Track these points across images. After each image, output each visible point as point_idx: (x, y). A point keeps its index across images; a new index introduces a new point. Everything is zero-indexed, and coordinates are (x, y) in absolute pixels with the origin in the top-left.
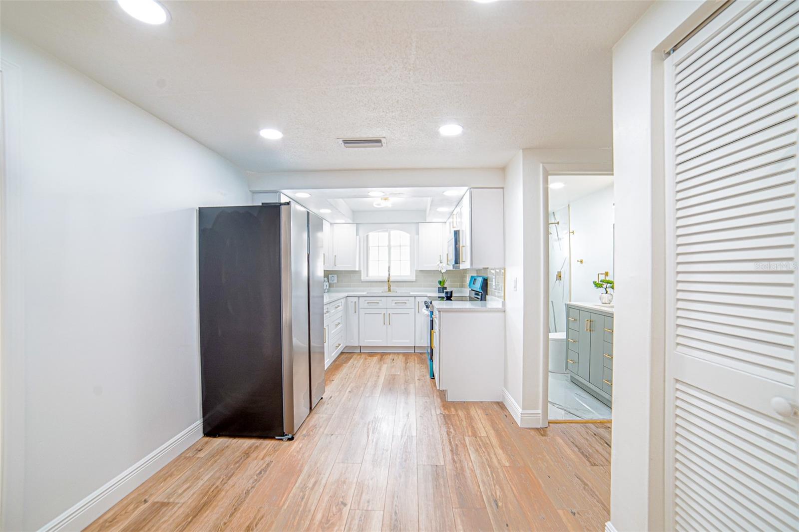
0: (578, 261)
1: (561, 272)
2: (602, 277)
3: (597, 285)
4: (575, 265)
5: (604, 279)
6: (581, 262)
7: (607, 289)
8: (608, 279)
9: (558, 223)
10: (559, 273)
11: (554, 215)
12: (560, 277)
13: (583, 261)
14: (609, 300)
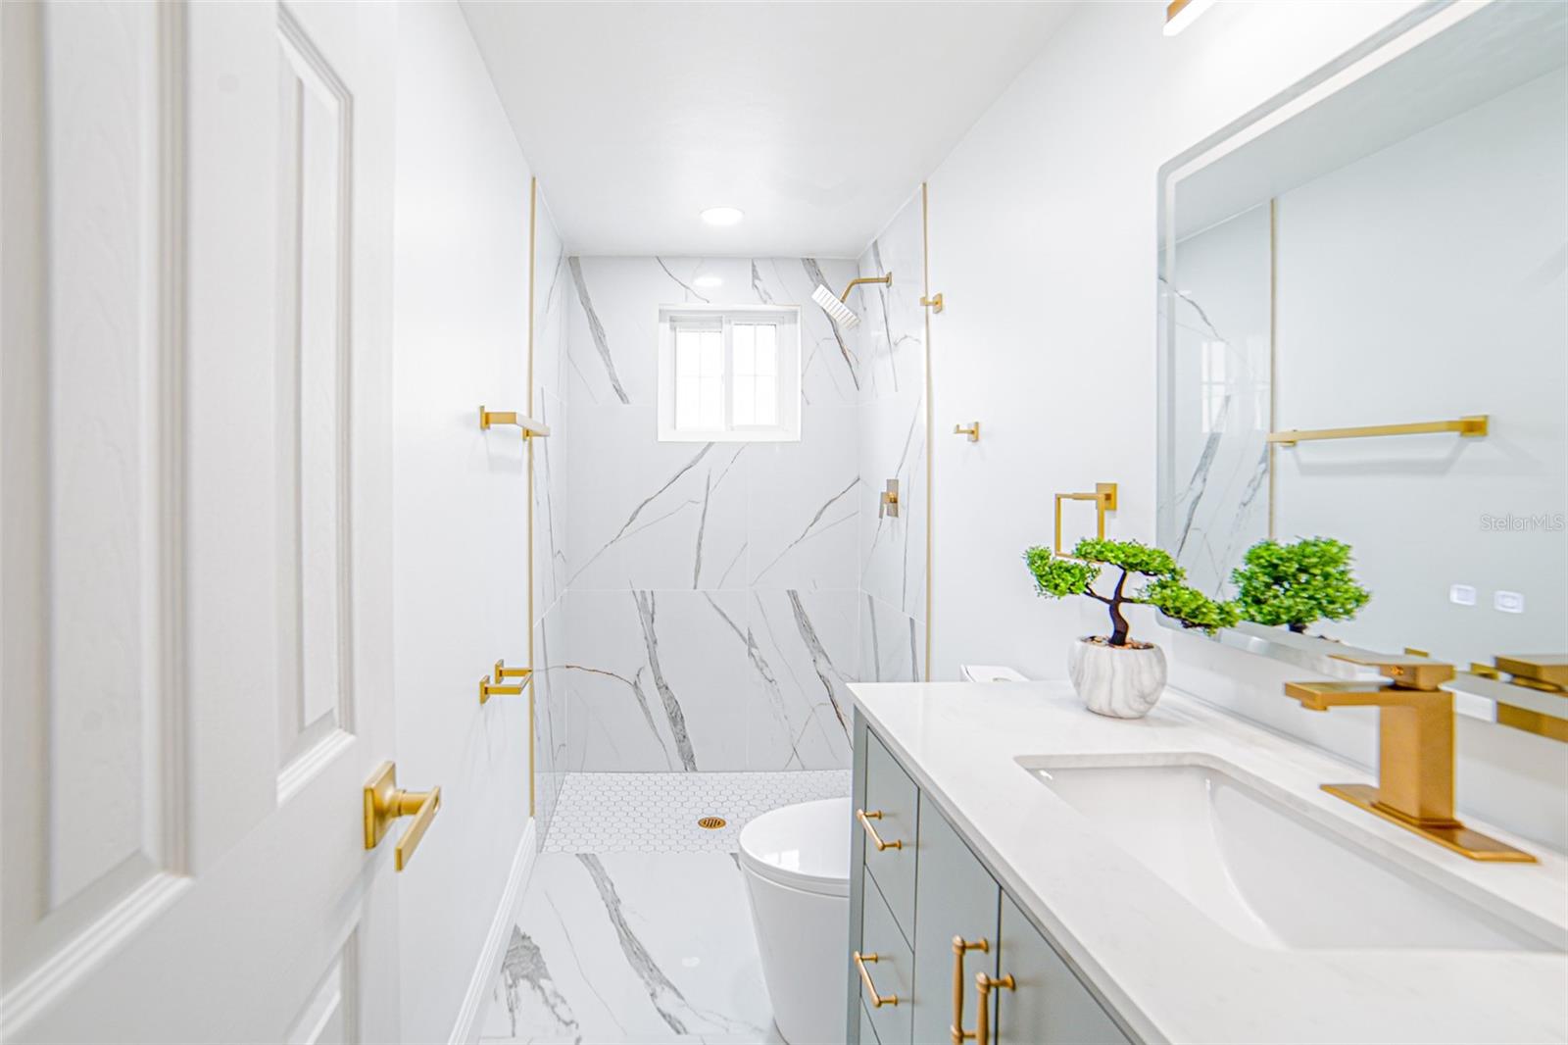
0: (958, 430)
1: (896, 481)
2: (1080, 524)
3: (1052, 576)
4: (949, 446)
5: (1092, 535)
6: (974, 433)
7: (1123, 608)
8: (1118, 532)
9: (887, 280)
10: (893, 484)
11: (877, 254)
12: (895, 501)
13: (982, 430)
14: (1143, 697)
